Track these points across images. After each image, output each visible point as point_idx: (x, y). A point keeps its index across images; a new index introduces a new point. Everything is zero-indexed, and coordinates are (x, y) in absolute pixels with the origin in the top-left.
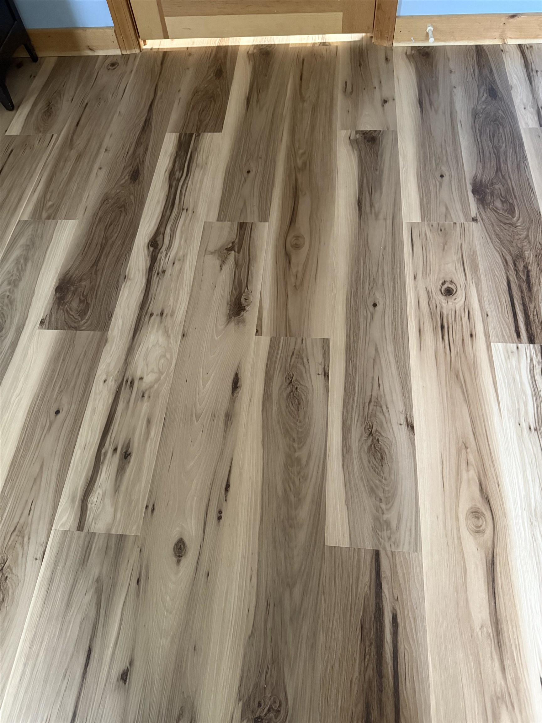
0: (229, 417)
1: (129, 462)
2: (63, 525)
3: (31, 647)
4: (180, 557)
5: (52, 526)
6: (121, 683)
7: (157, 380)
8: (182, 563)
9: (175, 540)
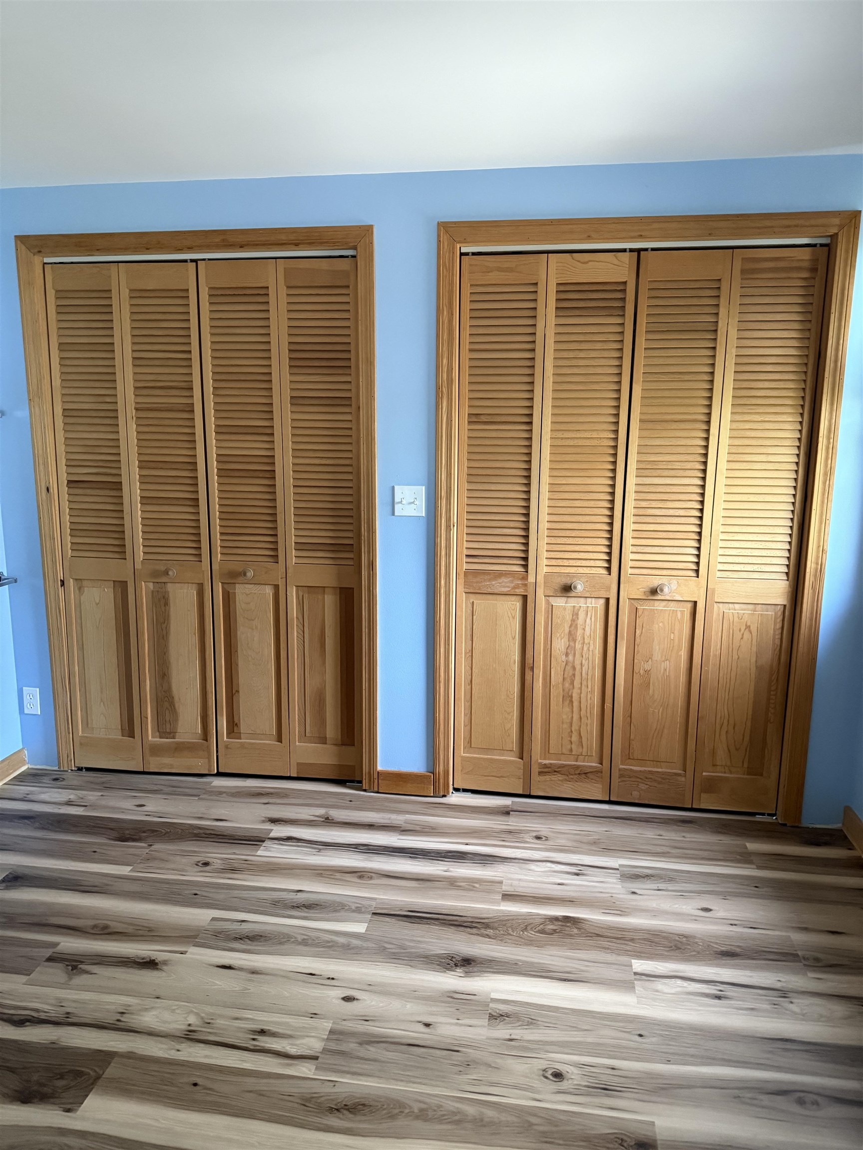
0: (254, 972)
1: (269, 1030)
2: (310, 1070)
3: (402, 1081)
4: (354, 999)
5: (309, 1078)
6: (431, 1026)
7: (197, 1014)
8: (358, 998)
9: (343, 1002)
